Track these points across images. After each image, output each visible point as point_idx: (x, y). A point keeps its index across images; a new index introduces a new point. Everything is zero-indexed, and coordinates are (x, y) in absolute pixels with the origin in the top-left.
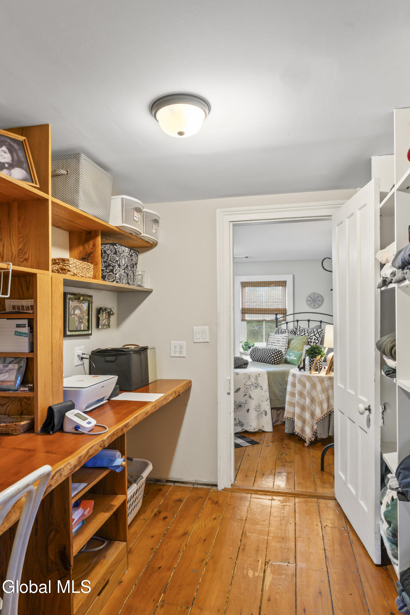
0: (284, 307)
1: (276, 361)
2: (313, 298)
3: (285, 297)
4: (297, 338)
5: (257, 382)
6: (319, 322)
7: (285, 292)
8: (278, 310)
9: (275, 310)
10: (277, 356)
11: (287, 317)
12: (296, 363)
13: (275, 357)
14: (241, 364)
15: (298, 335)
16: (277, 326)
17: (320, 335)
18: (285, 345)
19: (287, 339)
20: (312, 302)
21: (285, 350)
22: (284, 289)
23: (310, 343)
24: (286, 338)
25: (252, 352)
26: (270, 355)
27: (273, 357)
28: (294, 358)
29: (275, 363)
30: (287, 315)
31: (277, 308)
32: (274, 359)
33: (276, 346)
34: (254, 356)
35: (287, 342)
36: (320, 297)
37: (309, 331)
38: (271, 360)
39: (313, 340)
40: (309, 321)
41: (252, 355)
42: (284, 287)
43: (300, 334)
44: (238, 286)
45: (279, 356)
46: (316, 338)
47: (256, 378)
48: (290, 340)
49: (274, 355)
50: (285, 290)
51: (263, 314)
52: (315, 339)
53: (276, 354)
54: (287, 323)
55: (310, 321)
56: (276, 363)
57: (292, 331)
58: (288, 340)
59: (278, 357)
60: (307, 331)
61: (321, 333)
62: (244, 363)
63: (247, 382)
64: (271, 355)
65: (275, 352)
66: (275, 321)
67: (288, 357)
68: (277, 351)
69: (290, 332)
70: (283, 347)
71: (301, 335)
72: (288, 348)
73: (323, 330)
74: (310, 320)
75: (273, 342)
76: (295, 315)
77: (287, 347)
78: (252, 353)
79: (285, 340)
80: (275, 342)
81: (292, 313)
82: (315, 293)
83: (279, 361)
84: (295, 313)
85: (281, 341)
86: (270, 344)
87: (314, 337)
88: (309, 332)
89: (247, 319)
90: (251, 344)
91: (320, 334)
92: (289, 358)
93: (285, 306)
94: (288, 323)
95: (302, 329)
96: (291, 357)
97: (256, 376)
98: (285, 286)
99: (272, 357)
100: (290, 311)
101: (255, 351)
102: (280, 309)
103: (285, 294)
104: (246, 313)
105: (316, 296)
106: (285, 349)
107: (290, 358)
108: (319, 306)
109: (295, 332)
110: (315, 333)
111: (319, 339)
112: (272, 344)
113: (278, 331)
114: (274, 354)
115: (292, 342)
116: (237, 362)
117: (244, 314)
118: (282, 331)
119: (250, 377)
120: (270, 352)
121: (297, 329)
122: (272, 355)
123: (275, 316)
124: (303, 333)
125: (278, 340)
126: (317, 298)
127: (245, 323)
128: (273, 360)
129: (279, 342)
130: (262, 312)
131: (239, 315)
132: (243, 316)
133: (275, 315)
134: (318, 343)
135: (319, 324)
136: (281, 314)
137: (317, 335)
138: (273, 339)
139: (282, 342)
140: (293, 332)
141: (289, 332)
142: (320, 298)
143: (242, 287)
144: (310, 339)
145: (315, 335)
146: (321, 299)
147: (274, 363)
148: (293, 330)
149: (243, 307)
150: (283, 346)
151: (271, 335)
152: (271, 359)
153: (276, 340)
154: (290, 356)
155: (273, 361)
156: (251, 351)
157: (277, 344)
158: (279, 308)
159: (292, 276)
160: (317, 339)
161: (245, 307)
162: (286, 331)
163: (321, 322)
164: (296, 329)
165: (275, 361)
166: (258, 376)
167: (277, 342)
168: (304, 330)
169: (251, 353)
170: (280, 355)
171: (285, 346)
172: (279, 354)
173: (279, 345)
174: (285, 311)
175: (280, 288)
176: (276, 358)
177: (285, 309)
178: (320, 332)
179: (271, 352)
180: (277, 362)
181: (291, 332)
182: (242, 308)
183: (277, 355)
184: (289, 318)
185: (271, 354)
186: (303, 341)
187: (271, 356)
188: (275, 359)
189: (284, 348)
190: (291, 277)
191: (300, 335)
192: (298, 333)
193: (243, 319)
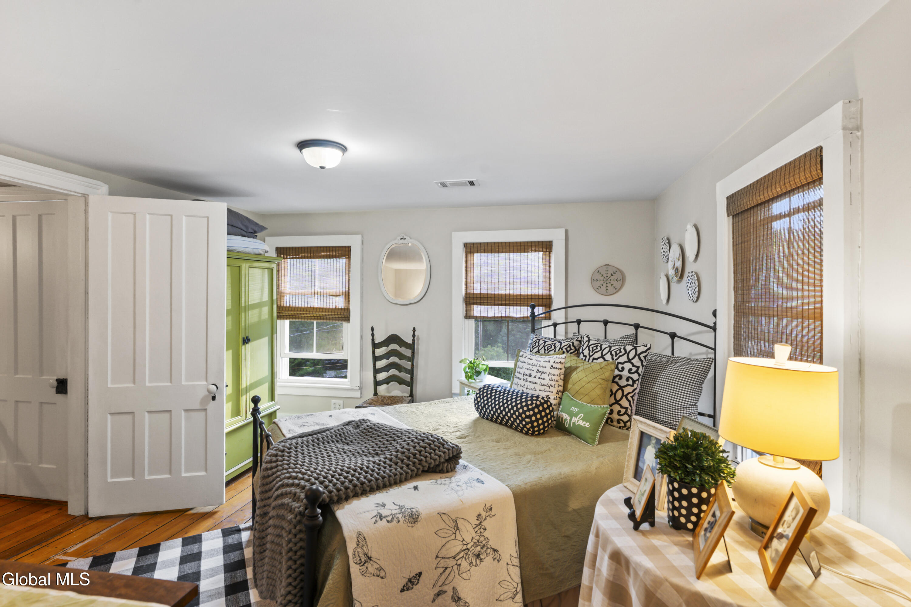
0: (548, 293)
1: (536, 429)
2: (605, 275)
3: (550, 272)
4: (585, 367)
5: (482, 539)
6: (633, 327)
7: (550, 263)
8: (535, 298)
9: (530, 297)
10: (538, 416)
11: (553, 313)
12: (588, 435)
13: (534, 418)
14: (437, 463)
15: (584, 356)
16: (533, 331)
17: (642, 361)
18: (557, 383)
19: (561, 369)
20: (602, 282)
21: (558, 396)
22: (548, 258)
23: (617, 380)
24: (559, 366)
25: (480, 397)
26: (521, 411)
27: (529, 417)
28: (581, 423)
29: (534, 432)
30: (553, 308)
31: (533, 294)
32: (532, 422)
33: (536, 383)
34: (482, 408)
35: (562, 377)
36: (618, 272)
37: (613, 348)
38: (525, 426)
39: (625, 373)
40: (606, 323)
41: (478, 402)
42: (548, 253)
43: (590, 356)
44: (459, 253)
45: (545, 416)
46: (634, 369)
47: (478, 522)
48: (568, 371)
49: (531, 413)
50: (550, 260)
51: (505, 305)
52: (630, 370)
53: (536, 410)
54: (555, 325)
55: (609, 324)
56: (537, 433)
57: (570, 346)
58: (563, 371)
59: (542, 418)
60: (607, 349)
61: (645, 357)
62: (447, 457)
63: (448, 546)
64: (524, 412)
65: (534, 405)
66: (530, 319)
67: (565, 416)
68: (538, 403)
69: (566, 349)
70: (552, 389)
71: (594, 359)
72: (563, 392)
73: (649, 349)
74: (609, 320)
75: (528, 372)
76: (569, 309)
77: (561, 389)
78: (479, 399)
79: (556, 372)
80: (533, 375)
81: (564, 306)
82: (608, 265)
83: (544, 427)
84: (569, 305)
85: (548, 373)
86: (521, 376)
87: (628, 366)
88: (613, 353)
89: (475, 314)
90: (480, 366)
91: (643, 359)
92: (568, 420)
93: (550, 290)
94: (558, 326)
95: (594, 342)
96: (574, 419)
97: (479, 515)
98: (550, 251)
99: (527, 417)
100: (558, 302)
101: (487, 396)
102: (539, 295)
103: (550, 267)
104: (474, 304)
105: (611, 271)
106: (558, 392)
107: (571, 420)
108: (615, 291)
109: (577, 348)
110: (631, 355)
111: (640, 371)
112: (526, 377)
113: (537, 344)
114: (533, 409)
115: (575, 376)
116: (426, 457)
117: (470, 304)
118: (547, 343)
119: (460, 523)
120: (521, 403)
121: (580, 341)
122: (528, 413)
123: (530, 310)
124: (598, 355)
125: (541, 369)
126: (612, 275)
127: (472, 322)
128: (530, 425)
129: (543, 376)
130: (504, 302)
131: (459, 307)
132: (468, 308)
133: (529, 308)
134: (638, 380)
135: (631, 331)
136: (542, 306)
137: (636, 361)
138: (528, 367)
139: (550, 377)
140: (572, 348)
141: (564, 349)
142: (618, 276)
143: (467, 253)
144: (619, 370)
145: (629, 361)
146: (620, 277)
147: (530, 432)
148: (571, 344)
149: (469, 292)
150: (553, 384)
151: (522, 356)
152: (524, 423)
153: (535, 369)
154: (572, 415)
155: (528, 426)
156: (477, 394)
157: (537, 380)
158: (537, 293)
159: (562, 231)
160: (637, 372)
161: (472, 292)
162: (556, 345)
163: (637, 327)
164: (578, 342)
165: (533, 427)
166: (484, 514)
167: (539, 375)
168: (598, 346)
169: (477, 398)
170: (548, 411)
171: (556, 386)
172: (544, 410)
173: (543, 382)
174: (548, 300)
175: (540, 255)
176: (537, 420)
177: (550, 295)
178: (644, 354)
179: (524, 404)
180: (539, 430)
181: (569, 349)
182: (466, 294)
183: (540, 412)
184: (558, 316)
185: (525, 409)
186: (603, 377)
187: (523, 416)
188: (535, 424)
189: (554, 390)
190: (561, 233)
191: (591, 358)
192: (586, 352)
193: (468, 315)
